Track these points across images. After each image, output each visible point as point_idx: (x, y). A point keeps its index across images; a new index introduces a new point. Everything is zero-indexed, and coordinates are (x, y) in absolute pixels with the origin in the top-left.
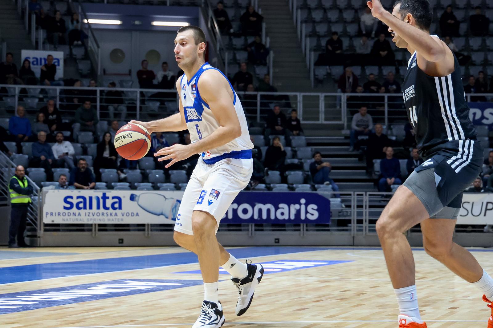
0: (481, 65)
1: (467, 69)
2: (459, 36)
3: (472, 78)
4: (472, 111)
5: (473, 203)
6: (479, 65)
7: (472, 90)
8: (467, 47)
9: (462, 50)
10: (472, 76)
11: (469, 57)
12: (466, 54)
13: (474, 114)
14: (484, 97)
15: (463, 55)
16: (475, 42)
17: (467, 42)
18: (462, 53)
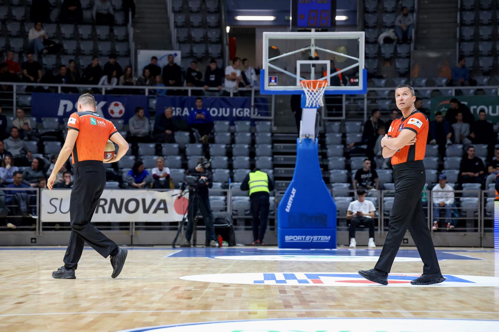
0: (74, 54)
1: (58, 58)
2: (49, 22)
3: (64, 68)
4: (63, 102)
5: (62, 199)
6: (70, 54)
7: (63, 80)
8: (59, 35)
9: (54, 38)
10: (64, 66)
11: (60, 46)
12: (57, 42)
13: (66, 106)
14: (75, 88)
15: (54, 43)
16: (67, 30)
17: (59, 28)
18: (54, 40)
